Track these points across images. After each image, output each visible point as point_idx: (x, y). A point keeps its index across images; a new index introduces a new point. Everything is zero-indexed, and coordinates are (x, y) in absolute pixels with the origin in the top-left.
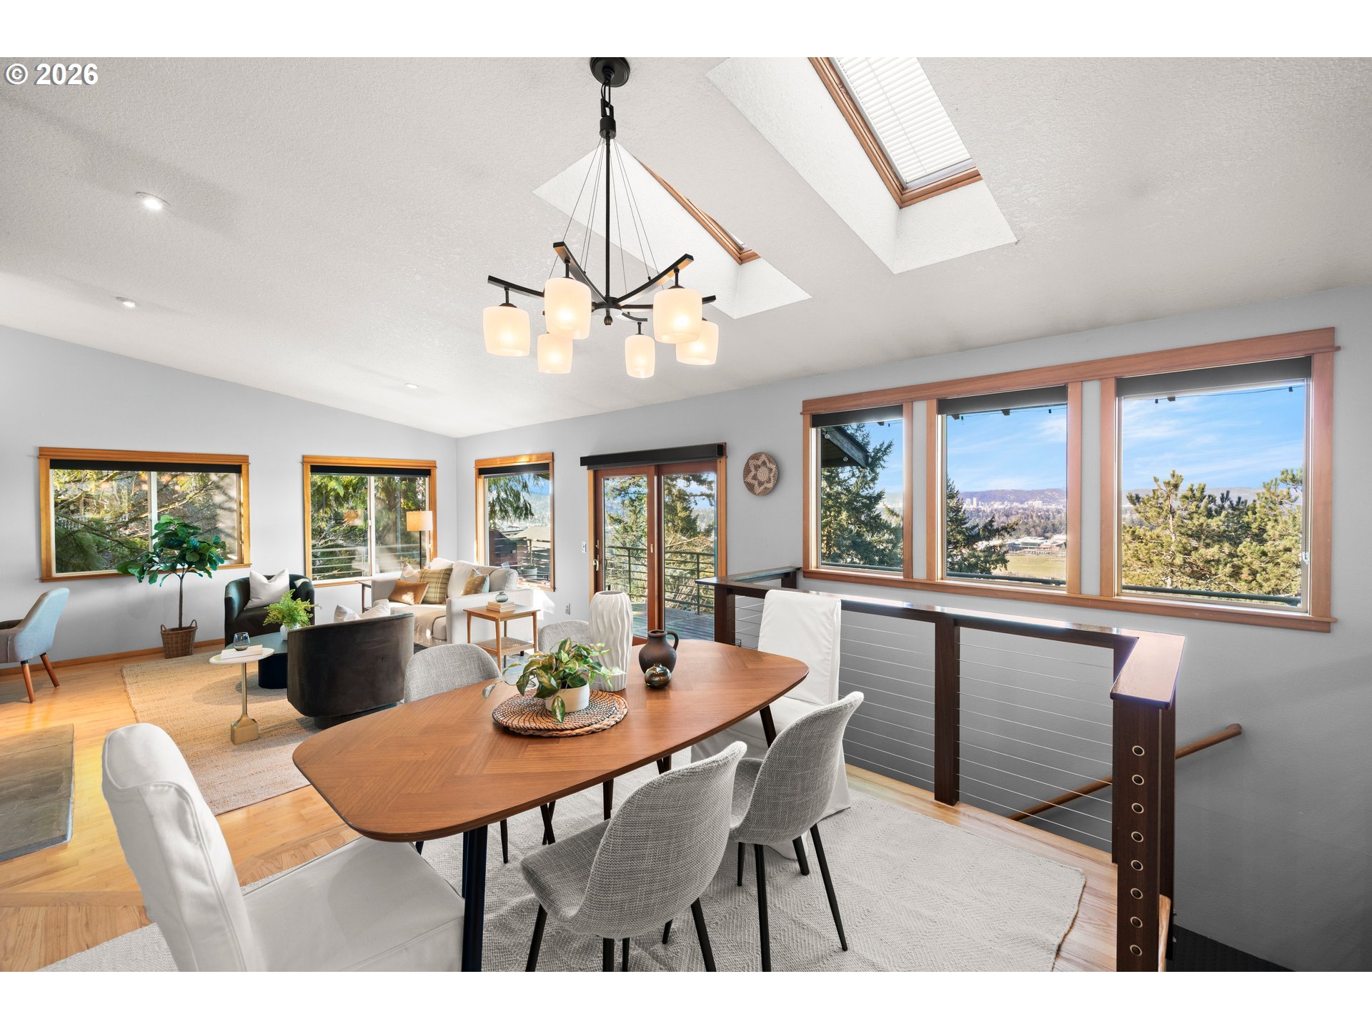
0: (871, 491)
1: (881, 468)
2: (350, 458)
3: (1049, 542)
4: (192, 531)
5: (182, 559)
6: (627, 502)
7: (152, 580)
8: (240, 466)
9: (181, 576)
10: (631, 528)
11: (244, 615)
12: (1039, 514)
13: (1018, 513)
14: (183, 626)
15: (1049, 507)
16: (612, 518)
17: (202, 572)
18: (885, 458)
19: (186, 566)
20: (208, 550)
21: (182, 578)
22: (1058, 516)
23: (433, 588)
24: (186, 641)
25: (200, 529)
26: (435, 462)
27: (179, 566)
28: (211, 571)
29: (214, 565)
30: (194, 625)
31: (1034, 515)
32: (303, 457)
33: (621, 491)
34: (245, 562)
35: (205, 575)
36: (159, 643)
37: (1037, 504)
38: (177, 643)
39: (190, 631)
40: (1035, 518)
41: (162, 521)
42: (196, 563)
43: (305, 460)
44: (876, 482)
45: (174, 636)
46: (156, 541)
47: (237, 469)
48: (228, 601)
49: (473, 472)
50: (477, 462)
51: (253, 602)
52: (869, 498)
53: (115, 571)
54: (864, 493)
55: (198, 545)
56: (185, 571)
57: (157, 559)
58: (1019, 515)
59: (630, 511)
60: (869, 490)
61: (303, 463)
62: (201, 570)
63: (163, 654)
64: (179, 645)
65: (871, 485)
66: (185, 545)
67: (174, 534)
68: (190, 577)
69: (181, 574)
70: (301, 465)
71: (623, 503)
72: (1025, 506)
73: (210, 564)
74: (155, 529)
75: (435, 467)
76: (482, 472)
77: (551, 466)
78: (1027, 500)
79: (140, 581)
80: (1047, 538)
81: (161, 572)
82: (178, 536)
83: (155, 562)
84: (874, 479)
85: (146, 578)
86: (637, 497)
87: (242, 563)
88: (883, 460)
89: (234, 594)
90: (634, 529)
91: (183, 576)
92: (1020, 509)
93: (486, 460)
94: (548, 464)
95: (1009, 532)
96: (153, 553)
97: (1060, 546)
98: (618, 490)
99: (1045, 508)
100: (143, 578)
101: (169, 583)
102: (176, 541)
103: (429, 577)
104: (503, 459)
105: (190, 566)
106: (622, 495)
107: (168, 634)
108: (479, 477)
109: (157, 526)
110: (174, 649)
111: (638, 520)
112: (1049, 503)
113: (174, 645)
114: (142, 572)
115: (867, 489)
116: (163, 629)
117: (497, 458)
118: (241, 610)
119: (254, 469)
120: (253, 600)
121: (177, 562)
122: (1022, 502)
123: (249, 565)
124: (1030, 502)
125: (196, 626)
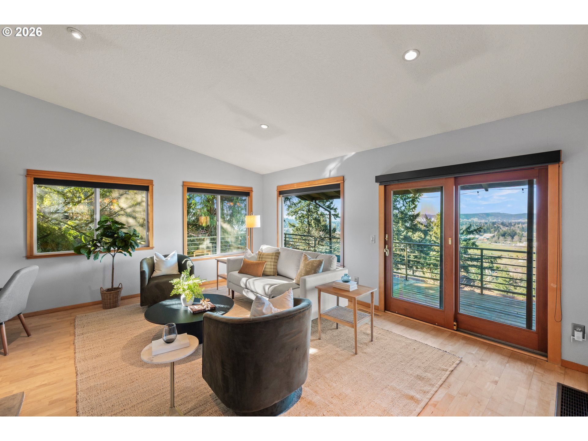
0: (413, 213)
1: (417, 202)
2: (208, 184)
3: (482, 238)
4: (120, 226)
5: (113, 244)
6: (297, 218)
7: (96, 257)
8: (148, 186)
9: (113, 255)
10: (300, 229)
11: (153, 282)
12: (477, 224)
13: (466, 224)
14: (114, 287)
15: (481, 221)
16: (291, 224)
17: (125, 253)
18: (419, 197)
19: (116, 249)
20: (130, 239)
21: (113, 257)
22: (486, 225)
23: (269, 265)
24: (116, 298)
25: (125, 225)
26: (252, 188)
27: (112, 249)
28: (131, 252)
29: (133, 248)
30: (120, 287)
31: (474, 225)
32: (183, 182)
33: (295, 213)
34: (151, 246)
35: (128, 254)
36: (99, 298)
37: (475, 220)
38: (110, 299)
39: (118, 289)
40: (474, 226)
41: (103, 220)
42: (123, 246)
43: (184, 184)
44: (416, 208)
45: (108, 295)
46: (99, 232)
47: (145, 188)
48: (142, 273)
49: (275, 193)
50: (278, 187)
51: (156, 274)
52: (413, 216)
53: (72, 252)
54: (410, 213)
55: (124, 235)
56: (116, 251)
57: (99, 244)
58: (467, 225)
59: (299, 221)
60: (412, 212)
61: (183, 186)
62: (125, 251)
63: (101, 305)
64: (111, 301)
65: (414, 210)
66: (116, 235)
67: (109, 227)
68: (118, 255)
69: (113, 254)
70: (182, 187)
71: (296, 218)
72: (470, 221)
73: (131, 247)
74: (98, 225)
75: (252, 191)
76: (281, 193)
77: (341, 186)
78: (471, 218)
79: (88, 258)
80: (481, 235)
81: (101, 252)
82: (111, 229)
83: (98, 246)
84: (414, 208)
85: (92, 256)
86: (302, 216)
87: (148, 246)
88: (419, 199)
89: (146, 269)
90: (301, 229)
91: (114, 255)
92: (467, 222)
93: (285, 185)
94: (339, 184)
95: (477, 232)
96: (96, 240)
97: (488, 239)
98: (294, 212)
99: (479, 221)
100: (90, 257)
101: (105, 259)
102: (111, 232)
103: (265, 258)
104: (298, 184)
105: (119, 249)
106: (295, 215)
107: (105, 294)
108: (279, 196)
109: (99, 223)
110: (109, 303)
111: (303, 226)
112: (481, 219)
113: (109, 301)
114: (89, 253)
115: (411, 212)
116: (102, 290)
117: (294, 184)
118: (150, 279)
119: (156, 188)
120: (156, 271)
121: (111, 246)
122: (468, 219)
123: (152, 248)
124: (472, 219)
125: (122, 288)
